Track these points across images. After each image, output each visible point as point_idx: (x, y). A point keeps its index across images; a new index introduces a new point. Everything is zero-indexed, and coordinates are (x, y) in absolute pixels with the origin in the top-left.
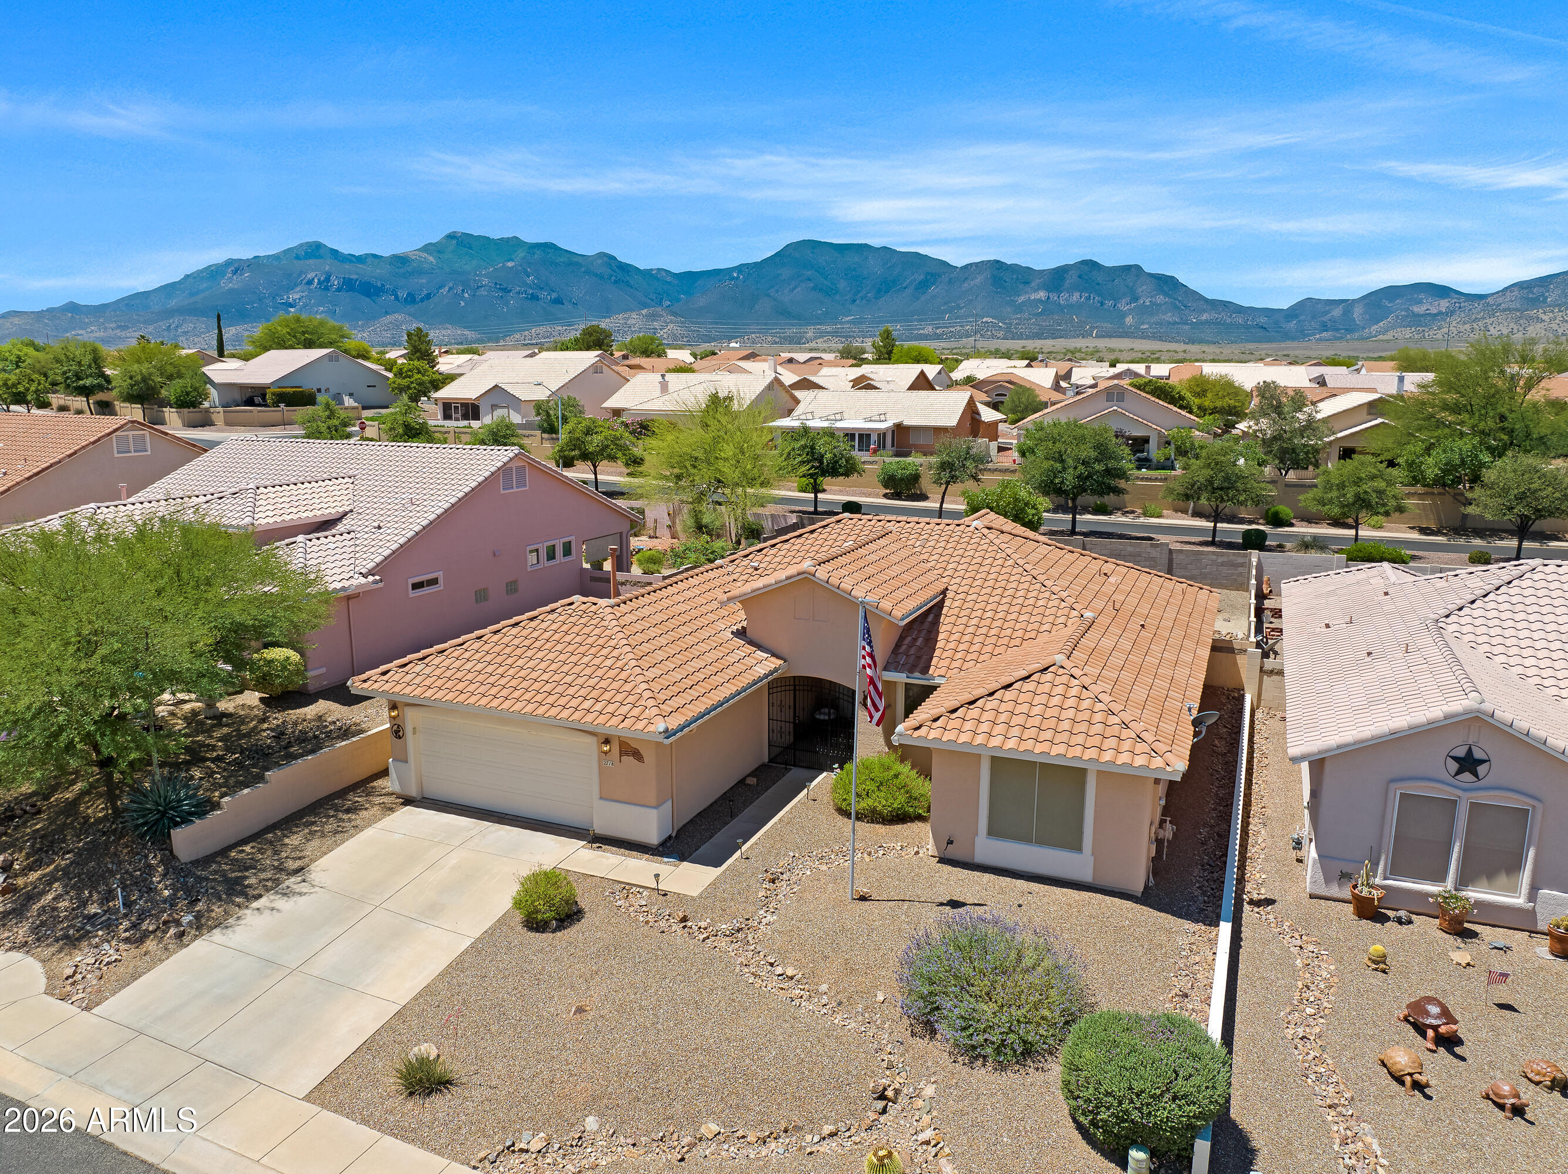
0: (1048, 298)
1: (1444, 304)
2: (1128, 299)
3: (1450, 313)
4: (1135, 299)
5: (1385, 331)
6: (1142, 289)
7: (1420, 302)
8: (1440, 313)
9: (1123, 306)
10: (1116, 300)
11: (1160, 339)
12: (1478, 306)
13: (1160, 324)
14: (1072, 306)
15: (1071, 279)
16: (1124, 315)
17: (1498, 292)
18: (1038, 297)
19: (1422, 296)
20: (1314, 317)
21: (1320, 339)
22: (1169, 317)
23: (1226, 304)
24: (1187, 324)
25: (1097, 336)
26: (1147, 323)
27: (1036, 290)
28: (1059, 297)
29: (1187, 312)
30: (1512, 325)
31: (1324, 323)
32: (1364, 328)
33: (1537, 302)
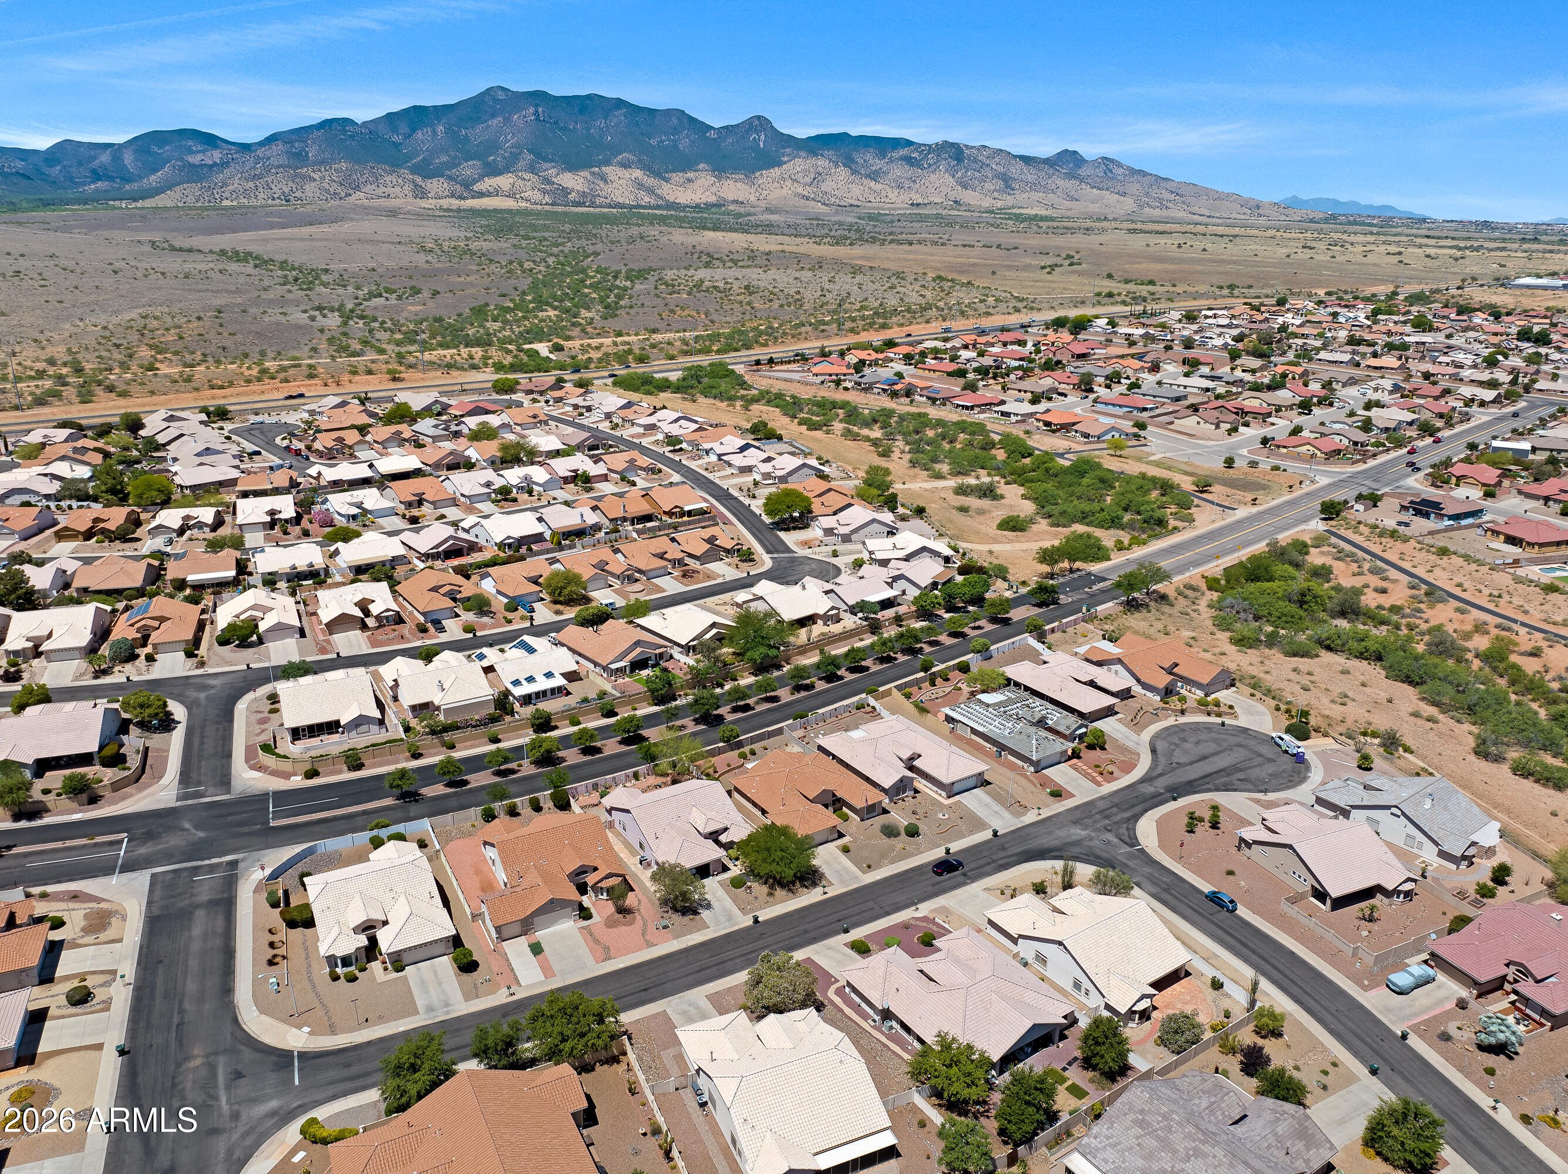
1: (216, 156)
3: (224, 164)
7: (190, 151)
8: (215, 164)
12: (249, 158)
17: (261, 143)
19: (190, 143)
20: (80, 164)
21: (98, 190)
30: (290, 183)
31: (94, 172)
32: (141, 178)
33: (299, 158)
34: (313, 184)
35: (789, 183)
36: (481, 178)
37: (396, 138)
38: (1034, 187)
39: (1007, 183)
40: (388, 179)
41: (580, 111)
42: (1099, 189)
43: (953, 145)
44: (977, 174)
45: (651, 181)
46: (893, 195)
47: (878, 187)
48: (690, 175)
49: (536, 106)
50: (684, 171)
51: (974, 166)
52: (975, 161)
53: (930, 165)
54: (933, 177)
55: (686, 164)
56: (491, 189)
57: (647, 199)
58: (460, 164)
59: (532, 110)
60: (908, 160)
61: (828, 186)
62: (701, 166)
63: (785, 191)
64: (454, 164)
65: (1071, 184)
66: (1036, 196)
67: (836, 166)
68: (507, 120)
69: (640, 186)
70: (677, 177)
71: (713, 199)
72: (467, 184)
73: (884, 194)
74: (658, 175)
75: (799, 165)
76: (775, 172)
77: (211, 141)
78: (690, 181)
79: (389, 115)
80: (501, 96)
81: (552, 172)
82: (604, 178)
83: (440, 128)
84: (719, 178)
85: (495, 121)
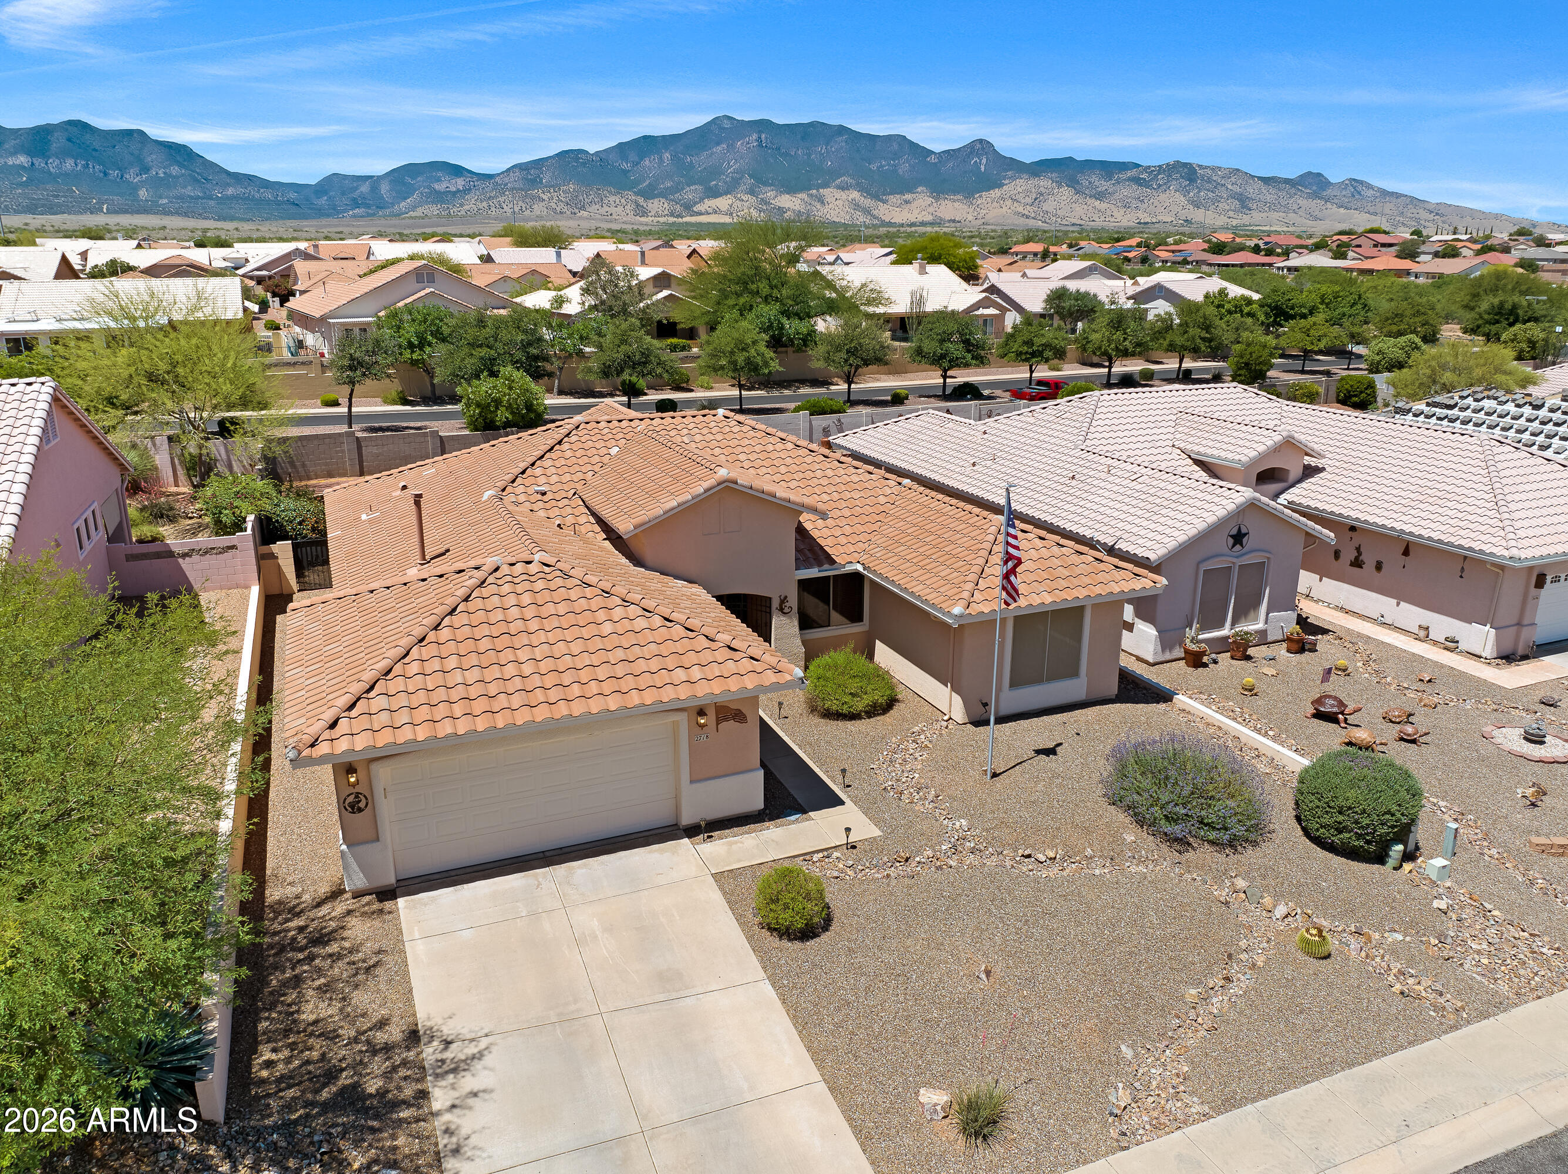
0: (33, 164)
1: (460, 183)
2: (137, 170)
3: (467, 191)
4: (145, 169)
5: (414, 208)
6: (152, 158)
7: (439, 180)
8: (458, 191)
9: (132, 176)
10: (122, 170)
11: (186, 215)
12: (488, 185)
13: (181, 198)
14: (67, 175)
15: (58, 142)
16: (135, 188)
17: (503, 173)
18: (18, 162)
19: (440, 174)
20: (343, 194)
21: (354, 216)
22: (189, 191)
23: (250, 179)
24: (211, 199)
25: (109, 212)
26: (166, 197)
27: (14, 153)
28: (46, 163)
29: (209, 186)
30: (520, 203)
31: (354, 200)
32: (393, 204)
33: (535, 182)
34: (541, 204)
35: (1009, 203)
36: (701, 200)
37: (625, 166)
38: (1272, 207)
39: (1244, 202)
40: (612, 198)
41: (803, 138)
42: (1347, 208)
43: (1185, 165)
44: (1210, 195)
45: (868, 202)
46: (1119, 214)
47: (1103, 206)
48: (908, 197)
49: (760, 132)
50: (902, 193)
51: (1207, 186)
52: (1209, 180)
53: (1160, 186)
54: (1163, 197)
55: (904, 187)
56: (710, 210)
57: (861, 218)
58: (683, 189)
59: (755, 136)
60: (1137, 180)
61: (1049, 205)
62: (919, 189)
63: (1005, 209)
64: (677, 188)
65: (1314, 205)
66: (1275, 215)
67: (1060, 186)
68: (731, 147)
69: (857, 206)
70: (894, 199)
71: (929, 218)
72: (688, 207)
73: (1109, 213)
74: (876, 197)
75: (1019, 186)
76: (996, 193)
77: (458, 171)
78: (907, 202)
79: (621, 146)
80: (727, 124)
81: (771, 194)
82: (821, 200)
83: (667, 155)
84: (937, 199)
85: (719, 148)
